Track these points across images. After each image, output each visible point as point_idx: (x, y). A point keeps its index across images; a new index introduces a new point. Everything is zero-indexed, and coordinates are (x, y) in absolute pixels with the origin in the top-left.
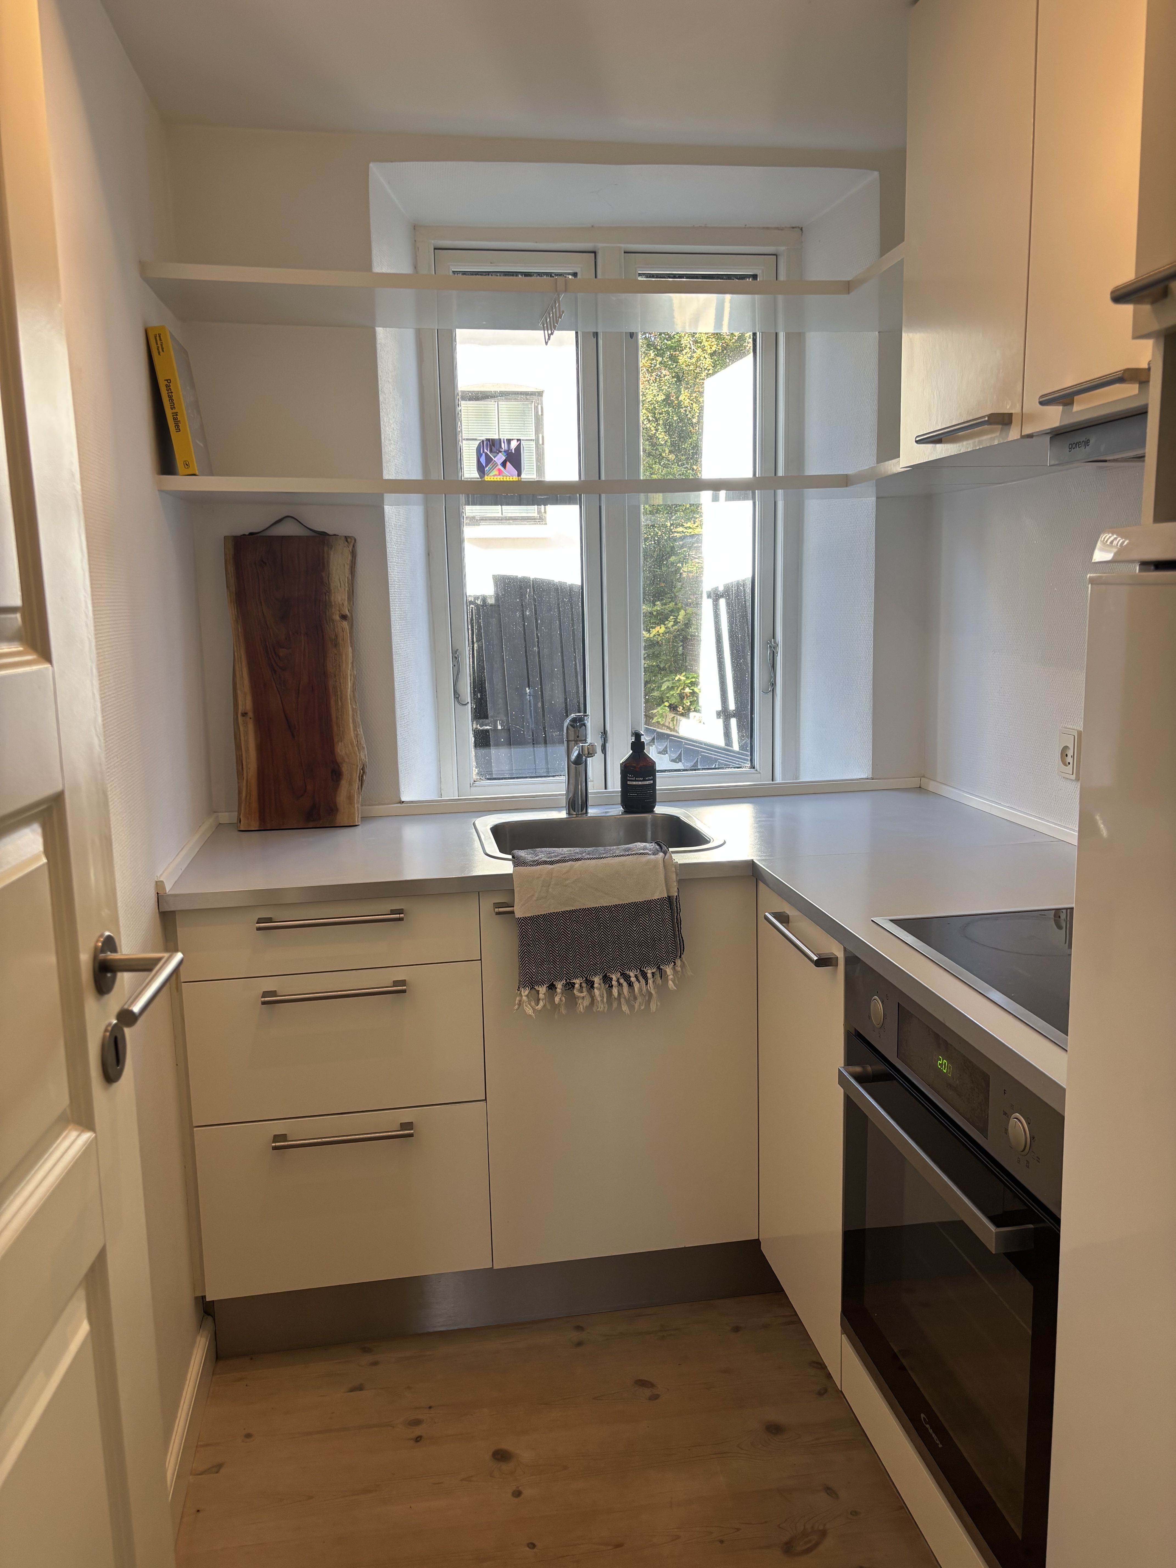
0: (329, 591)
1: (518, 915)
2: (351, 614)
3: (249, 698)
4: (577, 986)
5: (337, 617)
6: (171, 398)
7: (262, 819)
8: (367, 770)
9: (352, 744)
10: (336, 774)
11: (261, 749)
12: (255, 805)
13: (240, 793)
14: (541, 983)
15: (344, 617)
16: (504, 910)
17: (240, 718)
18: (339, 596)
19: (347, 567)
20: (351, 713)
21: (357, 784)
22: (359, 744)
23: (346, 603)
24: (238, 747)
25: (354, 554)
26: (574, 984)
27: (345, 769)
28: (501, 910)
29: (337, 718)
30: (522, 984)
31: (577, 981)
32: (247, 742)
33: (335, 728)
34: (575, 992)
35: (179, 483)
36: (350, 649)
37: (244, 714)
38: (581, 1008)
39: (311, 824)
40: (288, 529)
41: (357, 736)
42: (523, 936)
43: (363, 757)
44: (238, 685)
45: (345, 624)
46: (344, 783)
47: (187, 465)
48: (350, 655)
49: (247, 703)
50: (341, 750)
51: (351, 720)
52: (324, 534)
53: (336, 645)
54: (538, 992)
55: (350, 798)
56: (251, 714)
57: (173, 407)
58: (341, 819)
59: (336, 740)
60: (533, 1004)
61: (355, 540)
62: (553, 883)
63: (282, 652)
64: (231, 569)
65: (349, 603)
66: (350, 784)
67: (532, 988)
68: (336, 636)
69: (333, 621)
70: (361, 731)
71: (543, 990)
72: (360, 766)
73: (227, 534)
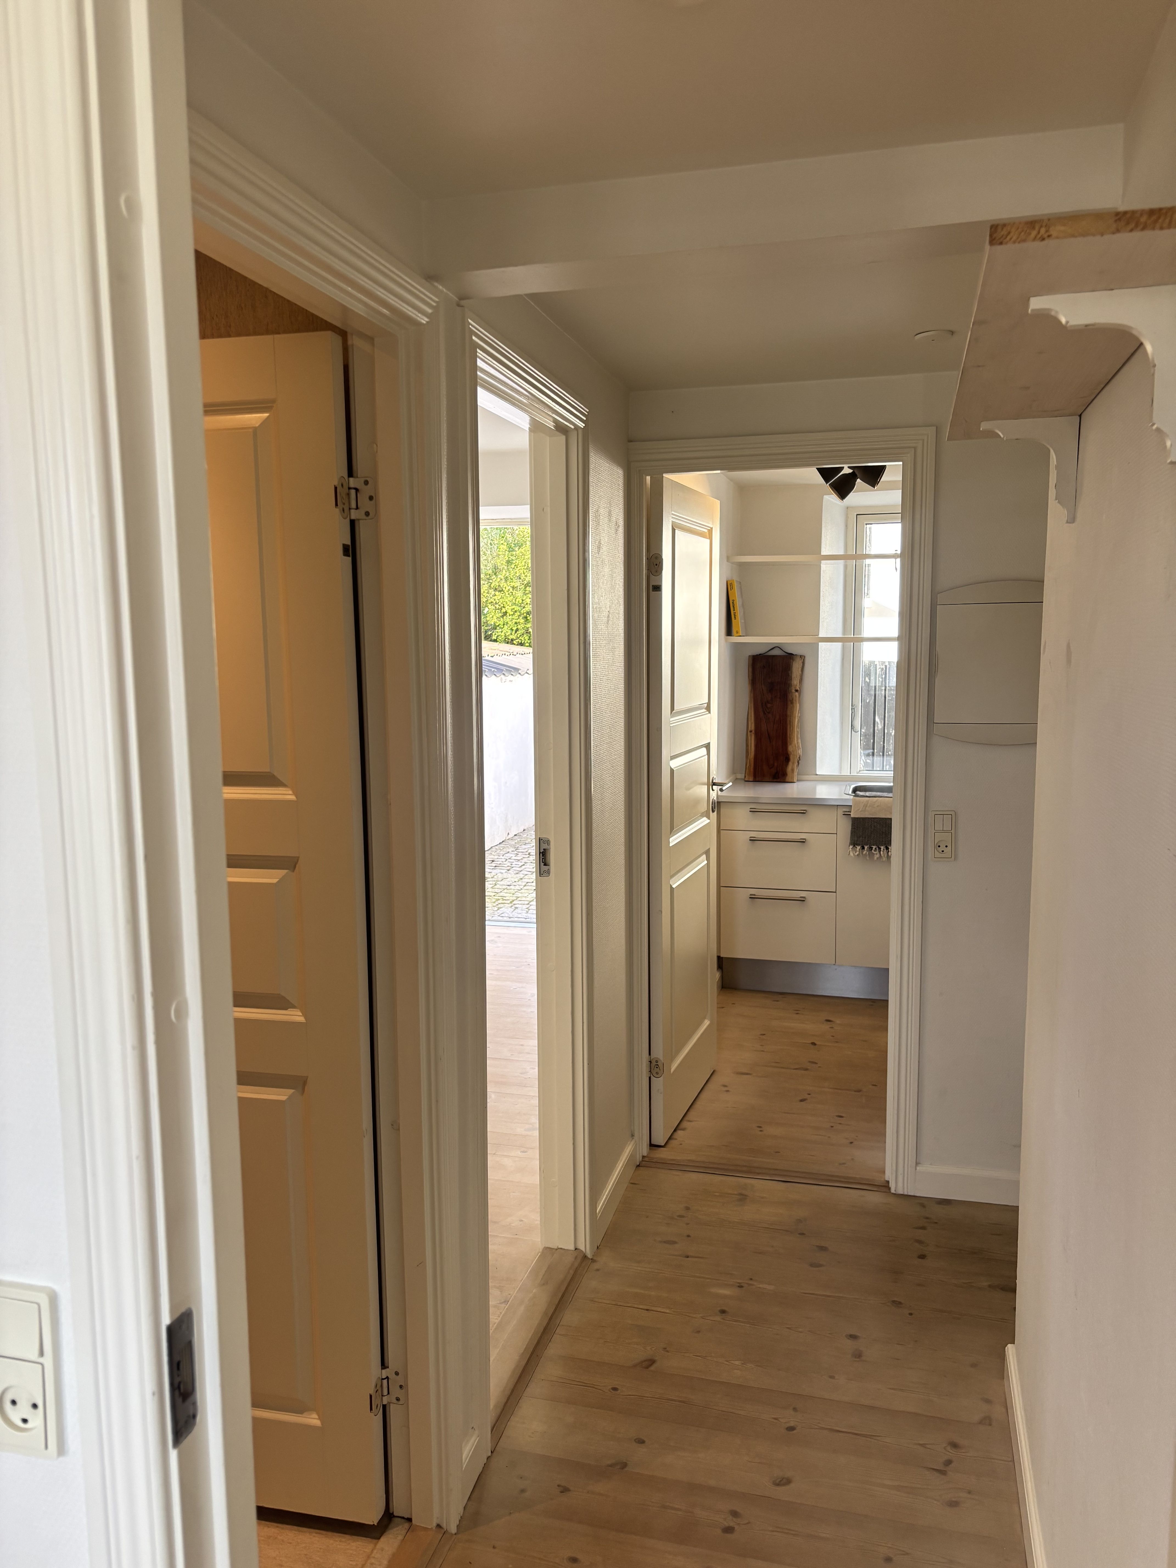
0: (791, 679)
1: (852, 816)
2: (800, 690)
3: (753, 725)
4: (874, 849)
5: (794, 691)
6: (734, 607)
7: (755, 776)
8: (801, 758)
9: (795, 746)
10: (787, 759)
11: (756, 746)
12: (752, 770)
13: (746, 765)
14: (859, 845)
15: (797, 691)
16: (846, 814)
17: (749, 733)
18: (795, 682)
19: (800, 669)
20: (796, 733)
21: (796, 764)
22: (798, 746)
23: (798, 684)
24: (747, 745)
25: (803, 663)
26: (872, 848)
27: (791, 757)
28: (845, 813)
29: (790, 735)
30: (851, 844)
31: (874, 847)
32: (751, 744)
33: (788, 739)
34: (873, 851)
35: (734, 639)
36: (798, 705)
37: (751, 731)
38: (875, 858)
39: (775, 780)
40: (776, 652)
41: (798, 743)
42: (853, 825)
43: (800, 752)
44: (749, 719)
45: (797, 694)
46: (790, 764)
47: (737, 632)
48: (798, 707)
49: (752, 727)
50: (790, 749)
51: (796, 736)
52: (792, 654)
53: (792, 703)
54: (857, 848)
55: (793, 770)
56: (753, 732)
57: (734, 610)
58: (788, 778)
59: (788, 744)
60: (854, 852)
61: (805, 657)
62: (868, 805)
63: (769, 705)
64: (751, 670)
65: (800, 685)
66: (793, 763)
67: (854, 846)
68: (793, 699)
69: (792, 692)
70: (800, 741)
71: (859, 848)
72: (798, 756)
73: (750, 654)
